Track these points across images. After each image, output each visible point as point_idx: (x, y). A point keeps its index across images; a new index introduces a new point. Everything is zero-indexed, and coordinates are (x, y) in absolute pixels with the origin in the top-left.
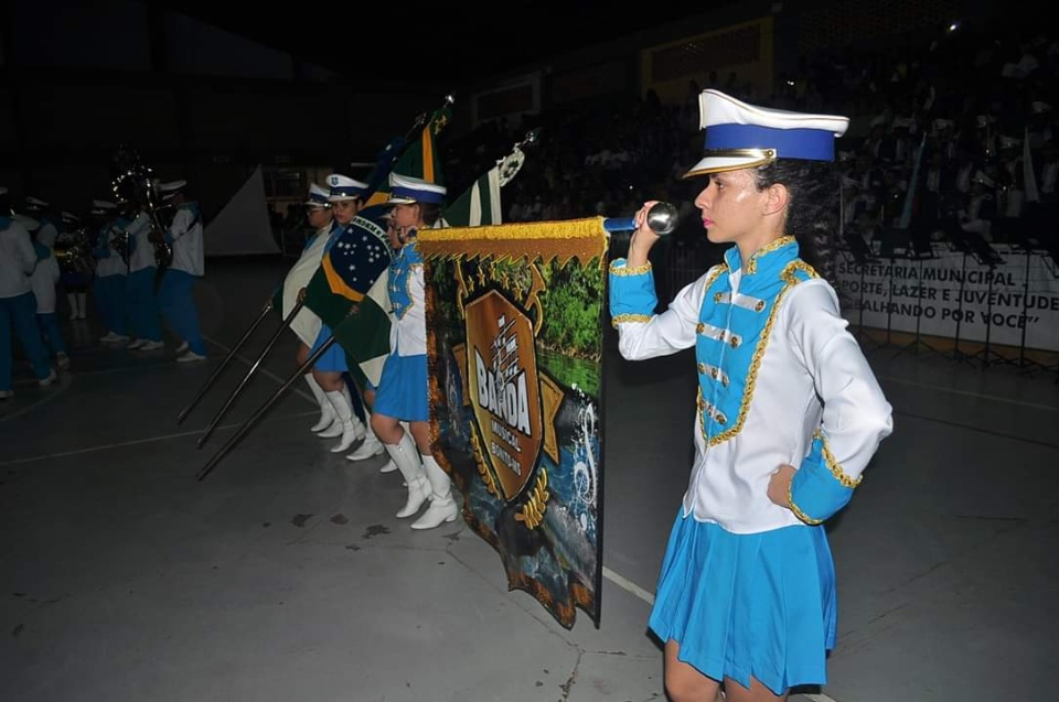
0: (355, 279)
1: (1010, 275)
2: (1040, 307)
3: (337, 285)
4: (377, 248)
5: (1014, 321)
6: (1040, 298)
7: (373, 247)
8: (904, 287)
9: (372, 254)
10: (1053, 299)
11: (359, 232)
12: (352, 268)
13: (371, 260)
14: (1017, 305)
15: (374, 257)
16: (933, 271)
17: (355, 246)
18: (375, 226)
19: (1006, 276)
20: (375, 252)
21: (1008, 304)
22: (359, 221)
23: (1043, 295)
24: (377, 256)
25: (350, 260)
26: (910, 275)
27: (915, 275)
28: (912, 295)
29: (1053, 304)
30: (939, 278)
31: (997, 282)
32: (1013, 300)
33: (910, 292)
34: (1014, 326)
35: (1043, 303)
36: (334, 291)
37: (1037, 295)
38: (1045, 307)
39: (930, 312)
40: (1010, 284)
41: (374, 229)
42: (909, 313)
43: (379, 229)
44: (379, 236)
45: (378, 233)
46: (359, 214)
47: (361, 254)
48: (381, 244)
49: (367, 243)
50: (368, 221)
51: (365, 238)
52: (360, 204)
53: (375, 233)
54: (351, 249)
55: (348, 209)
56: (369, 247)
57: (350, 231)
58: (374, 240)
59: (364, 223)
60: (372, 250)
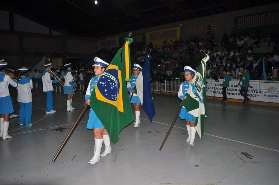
0: (107, 95)
1: (253, 86)
2: (259, 93)
4: (113, 84)
5: (254, 96)
6: (259, 91)
7: (112, 83)
8: (230, 89)
9: (112, 86)
10: (262, 91)
11: (107, 78)
13: (112, 88)
14: (254, 92)
15: (112, 87)
16: (236, 85)
17: (106, 83)
18: (112, 76)
19: (252, 87)
20: (113, 85)
21: (253, 92)
22: (106, 74)
23: (260, 90)
24: (114, 87)
25: (105, 88)
26: (231, 86)
27: (232, 86)
28: (232, 90)
29: (262, 92)
30: (238, 87)
31: (250, 88)
32: (254, 91)
33: (231, 90)
34: (254, 97)
35: (260, 92)
36: (97, 99)
37: (259, 90)
38: (260, 93)
39: (236, 94)
40: (253, 88)
42: (231, 94)
43: (113, 77)
44: (114, 80)
45: (113, 79)
49: (110, 82)
50: (109, 75)
51: (109, 80)
52: (104, 69)
53: (112, 79)
54: (105, 84)
55: (99, 70)
56: (111, 84)
57: (103, 78)
58: (112, 81)
59: (108, 75)
60: (112, 84)
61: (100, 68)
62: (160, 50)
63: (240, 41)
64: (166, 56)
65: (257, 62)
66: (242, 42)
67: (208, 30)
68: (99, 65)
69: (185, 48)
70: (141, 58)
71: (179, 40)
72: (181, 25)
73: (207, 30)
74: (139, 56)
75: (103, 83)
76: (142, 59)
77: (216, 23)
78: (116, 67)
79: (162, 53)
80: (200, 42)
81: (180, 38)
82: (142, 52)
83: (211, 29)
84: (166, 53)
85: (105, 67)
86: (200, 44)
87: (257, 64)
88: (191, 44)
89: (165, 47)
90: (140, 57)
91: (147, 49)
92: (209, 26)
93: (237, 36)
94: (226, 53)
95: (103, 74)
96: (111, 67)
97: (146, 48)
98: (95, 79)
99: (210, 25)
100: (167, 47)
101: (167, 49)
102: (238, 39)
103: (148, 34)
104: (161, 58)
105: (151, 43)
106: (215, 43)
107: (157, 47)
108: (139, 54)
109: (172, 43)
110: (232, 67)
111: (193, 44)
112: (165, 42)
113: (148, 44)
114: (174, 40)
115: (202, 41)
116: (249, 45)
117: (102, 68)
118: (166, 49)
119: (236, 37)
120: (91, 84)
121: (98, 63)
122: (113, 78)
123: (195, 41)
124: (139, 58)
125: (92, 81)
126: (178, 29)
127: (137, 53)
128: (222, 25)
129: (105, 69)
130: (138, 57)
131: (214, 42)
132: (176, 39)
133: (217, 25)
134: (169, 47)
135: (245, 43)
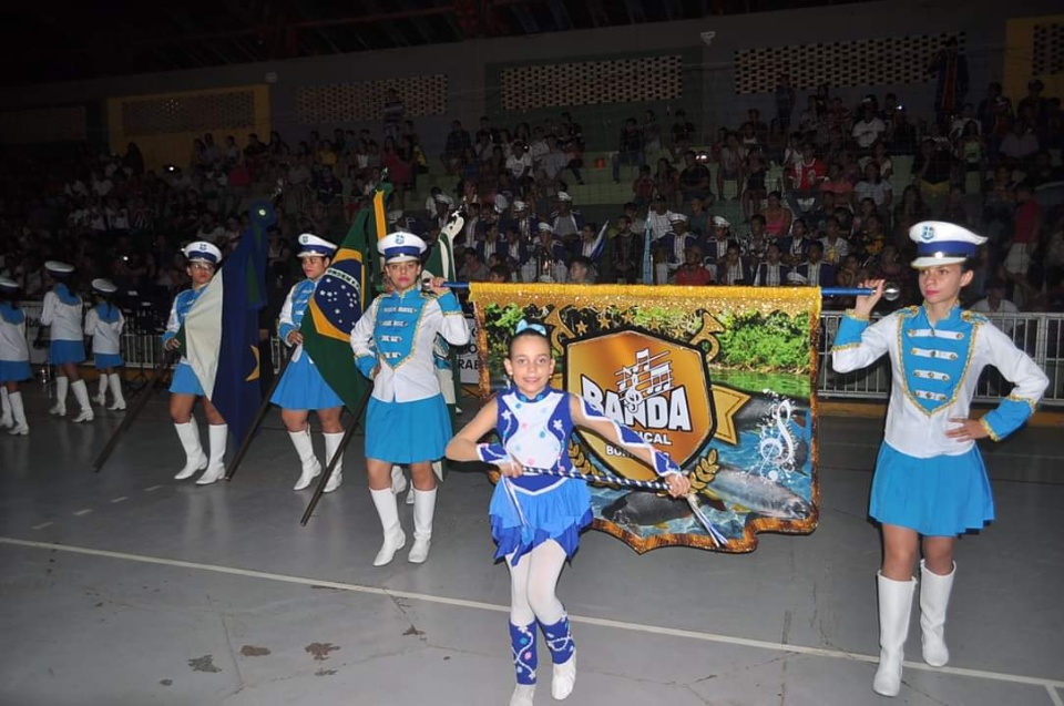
0: (340, 321)
3: (324, 326)
4: (354, 295)
7: (351, 294)
9: (351, 300)
11: (337, 282)
12: (337, 311)
13: (351, 305)
15: (353, 303)
17: (335, 293)
18: (349, 277)
20: (354, 299)
22: (335, 272)
25: (335, 305)
36: (319, 331)
41: (349, 279)
43: (353, 279)
44: (354, 285)
46: (334, 266)
47: (342, 301)
48: (355, 291)
49: (346, 291)
50: (342, 273)
51: (343, 287)
52: (327, 260)
53: (350, 283)
54: (334, 296)
55: (316, 265)
56: (349, 294)
57: (328, 281)
58: (350, 289)
59: (339, 274)
60: (352, 297)
61: (319, 260)
62: (180, 178)
63: (519, 158)
64: (214, 206)
65: (595, 237)
66: (526, 160)
67: (387, 105)
68: (313, 253)
69: (299, 174)
70: (86, 212)
71: (265, 138)
72: (271, 77)
73: (383, 105)
74: (79, 206)
75: (330, 294)
76: (96, 217)
77: (417, 78)
78: (357, 255)
79: (193, 192)
80: (359, 152)
81: (272, 133)
82: (89, 187)
83: (399, 103)
84: (214, 195)
85: (331, 254)
86: (363, 161)
87: (594, 247)
88: (321, 158)
89: (202, 168)
90: (82, 209)
91: (116, 172)
92: (394, 92)
93: (504, 136)
94: (474, 201)
95: (326, 273)
96: (344, 254)
97: (110, 170)
98: (306, 287)
99: (396, 89)
100: (217, 166)
101: (217, 175)
102: (508, 148)
103: (114, 107)
104: (193, 217)
105: (133, 149)
106: (422, 160)
107: (167, 168)
108: (76, 193)
109: (238, 153)
110: (507, 255)
111: (329, 158)
112: (203, 148)
113: (118, 147)
114: (243, 140)
115: (369, 146)
116: (552, 174)
117: (323, 258)
118: (210, 175)
119: (497, 140)
120: (294, 299)
121: (310, 248)
122: (352, 281)
123: (337, 148)
124: (78, 215)
125: (295, 292)
126: (261, 95)
127: (68, 190)
128: (443, 91)
129: (331, 260)
130: (74, 211)
131: (418, 153)
132: (254, 136)
133: (422, 90)
134: (226, 170)
135: (536, 165)
